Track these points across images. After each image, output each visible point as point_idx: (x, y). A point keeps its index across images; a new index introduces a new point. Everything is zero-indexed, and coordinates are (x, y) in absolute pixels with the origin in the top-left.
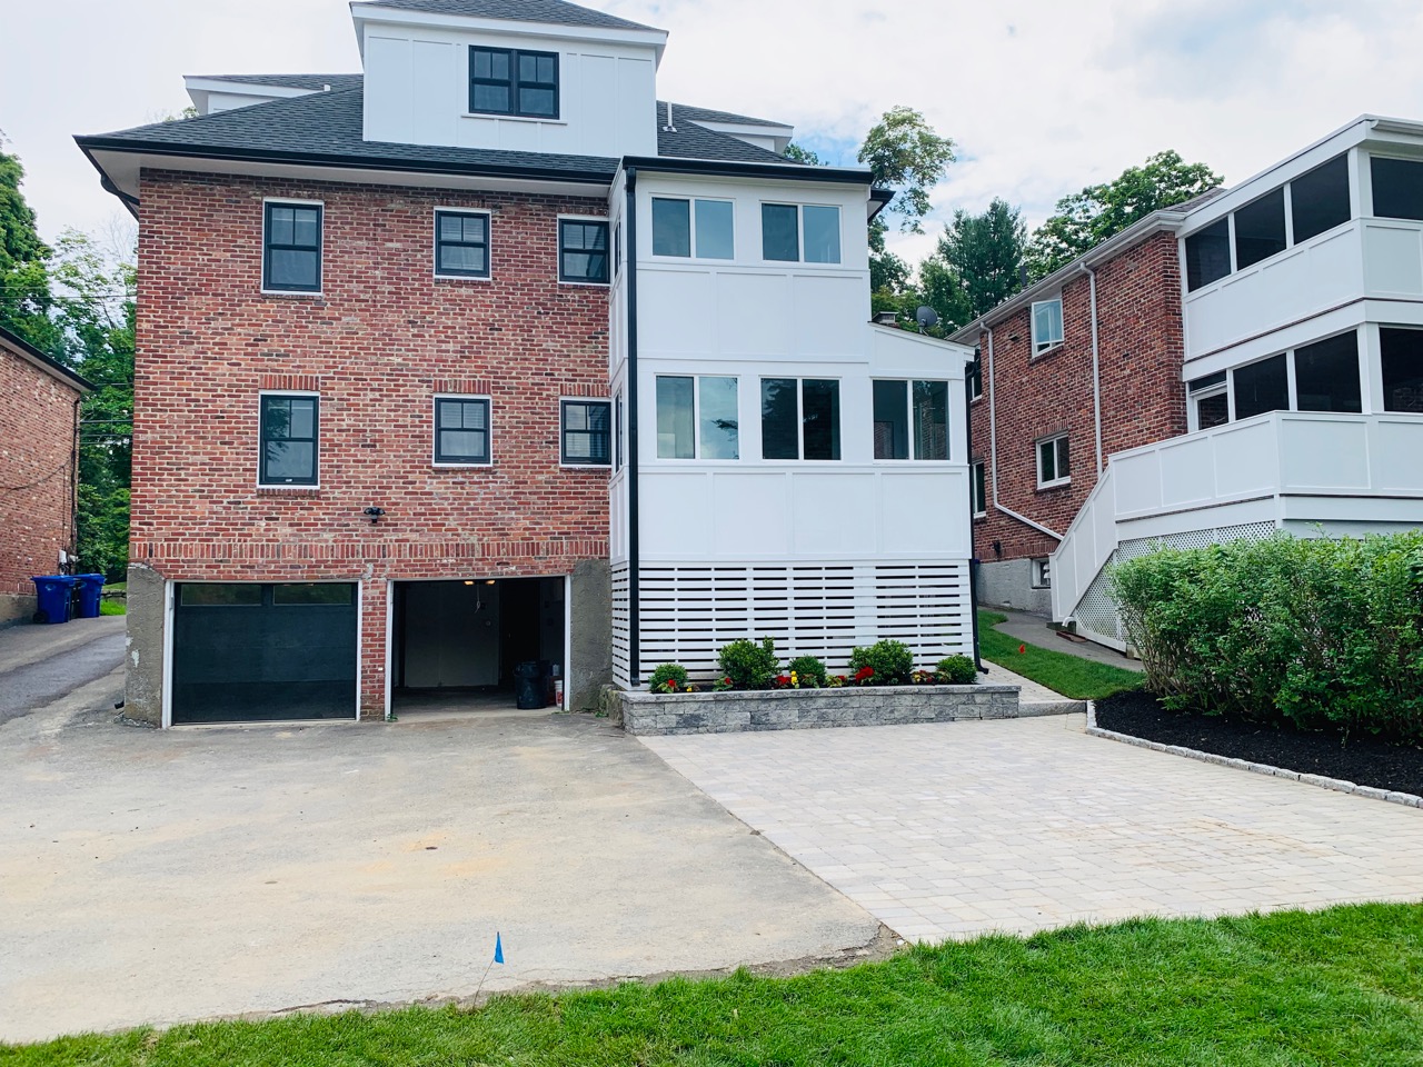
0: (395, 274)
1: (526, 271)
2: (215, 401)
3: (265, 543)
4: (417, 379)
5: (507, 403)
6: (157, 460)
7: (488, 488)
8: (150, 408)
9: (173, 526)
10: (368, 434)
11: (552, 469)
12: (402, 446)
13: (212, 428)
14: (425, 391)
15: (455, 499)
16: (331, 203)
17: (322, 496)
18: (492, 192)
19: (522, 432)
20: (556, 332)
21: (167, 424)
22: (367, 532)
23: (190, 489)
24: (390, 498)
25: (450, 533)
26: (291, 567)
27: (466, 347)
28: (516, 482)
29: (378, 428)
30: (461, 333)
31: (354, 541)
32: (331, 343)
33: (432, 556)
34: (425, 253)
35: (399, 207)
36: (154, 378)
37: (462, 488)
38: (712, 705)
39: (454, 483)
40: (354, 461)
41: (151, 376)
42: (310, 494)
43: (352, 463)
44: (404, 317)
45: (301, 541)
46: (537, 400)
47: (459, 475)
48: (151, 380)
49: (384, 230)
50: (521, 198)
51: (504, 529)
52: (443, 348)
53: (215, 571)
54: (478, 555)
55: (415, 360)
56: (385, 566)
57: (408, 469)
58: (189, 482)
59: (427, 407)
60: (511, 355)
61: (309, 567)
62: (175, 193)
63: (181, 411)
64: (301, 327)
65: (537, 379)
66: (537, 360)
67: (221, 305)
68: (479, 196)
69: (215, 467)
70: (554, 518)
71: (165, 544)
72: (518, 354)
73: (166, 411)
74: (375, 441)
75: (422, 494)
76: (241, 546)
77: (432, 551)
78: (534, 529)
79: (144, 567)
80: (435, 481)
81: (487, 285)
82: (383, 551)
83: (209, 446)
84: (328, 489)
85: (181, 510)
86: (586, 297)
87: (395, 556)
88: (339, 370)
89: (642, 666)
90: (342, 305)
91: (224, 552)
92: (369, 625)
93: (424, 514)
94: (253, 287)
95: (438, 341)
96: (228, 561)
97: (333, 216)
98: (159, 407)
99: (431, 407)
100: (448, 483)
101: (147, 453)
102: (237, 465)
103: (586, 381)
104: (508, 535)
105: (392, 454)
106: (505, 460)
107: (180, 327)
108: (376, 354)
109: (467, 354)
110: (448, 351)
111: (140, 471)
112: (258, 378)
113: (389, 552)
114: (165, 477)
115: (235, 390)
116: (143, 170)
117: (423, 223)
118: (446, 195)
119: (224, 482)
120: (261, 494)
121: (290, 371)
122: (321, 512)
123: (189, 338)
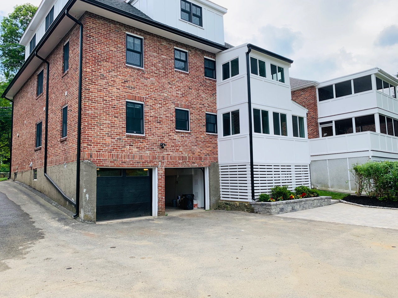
0: (164, 66)
1: (197, 72)
2: (112, 101)
3: (129, 154)
4: (171, 102)
5: (194, 112)
6: (93, 121)
7: (190, 138)
8: (90, 101)
9: (99, 146)
11: (204, 134)
12: (168, 123)
13: (111, 111)
14: (173, 106)
15: (181, 142)
16: (146, 39)
17: (146, 138)
18: (189, 46)
19: (197, 122)
20: (205, 92)
21: (96, 108)
22: (159, 151)
23: (104, 133)
24: (165, 140)
25: (180, 153)
26: (137, 163)
27: (183, 93)
28: (196, 137)
29: (161, 117)
30: (182, 89)
31: (155, 154)
32: (147, 86)
33: (176, 160)
34: (172, 61)
35: (165, 44)
36: (92, 90)
37: (183, 138)
39: (181, 136)
41: (90, 89)
42: (141, 138)
44: (167, 81)
45: (140, 153)
46: (200, 112)
47: (182, 134)
48: (91, 91)
49: (161, 51)
50: (196, 49)
51: (193, 152)
52: (177, 93)
53: (113, 163)
54: (188, 160)
55: (170, 95)
56: (164, 163)
57: (169, 131)
58: (104, 130)
60: (194, 98)
61: (143, 163)
62: (98, 23)
63: (101, 104)
64: (138, 79)
65: (200, 106)
66: (200, 100)
67: (114, 67)
68: (186, 46)
69: (113, 125)
70: (205, 149)
71: (96, 153)
72: (196, 97)
73: (96, 103)
74: (160, 121)
75: (173, 139)
76: (121, 155)
77: (176, 158)
78: (201, 152)
79: (89, 161)
80: (176, 135)
81: (188, 74)
82: (163, 157)
83: (110, 118)
84: (147, 136)
85: (101, 140)
86: (211, 83)
87: (166, 160)
88: (150, 96)
90: (150, 74)
91: (116, 156)
92: (160, 183)
93: (174, 146)
94: (123, 62)
95: (176, 90)
96: (117, 160)
97: (147, 43)
98: (93, 101)
99: (174, 111)
100: (180, 136)
101: (89, 118)
102: (120, 125)
103: (212, 108)
104: (194, 154)
105: (165, 126)
106: (193, 130)
107: (100, 73)
108: (160, 92)
109: (183, 95)
110: (179, 94)
111: (87, 125)
112: (126, 95)
113: (165, 158)
114: (96, 128)
115: (119, 98)
116: (86, 12)
117: (171, 51)
118: (177, 43)
119: (116, 131)
120: (128, 136)
121: (135, 94)
122: (146, 144)
123: (104, 78)
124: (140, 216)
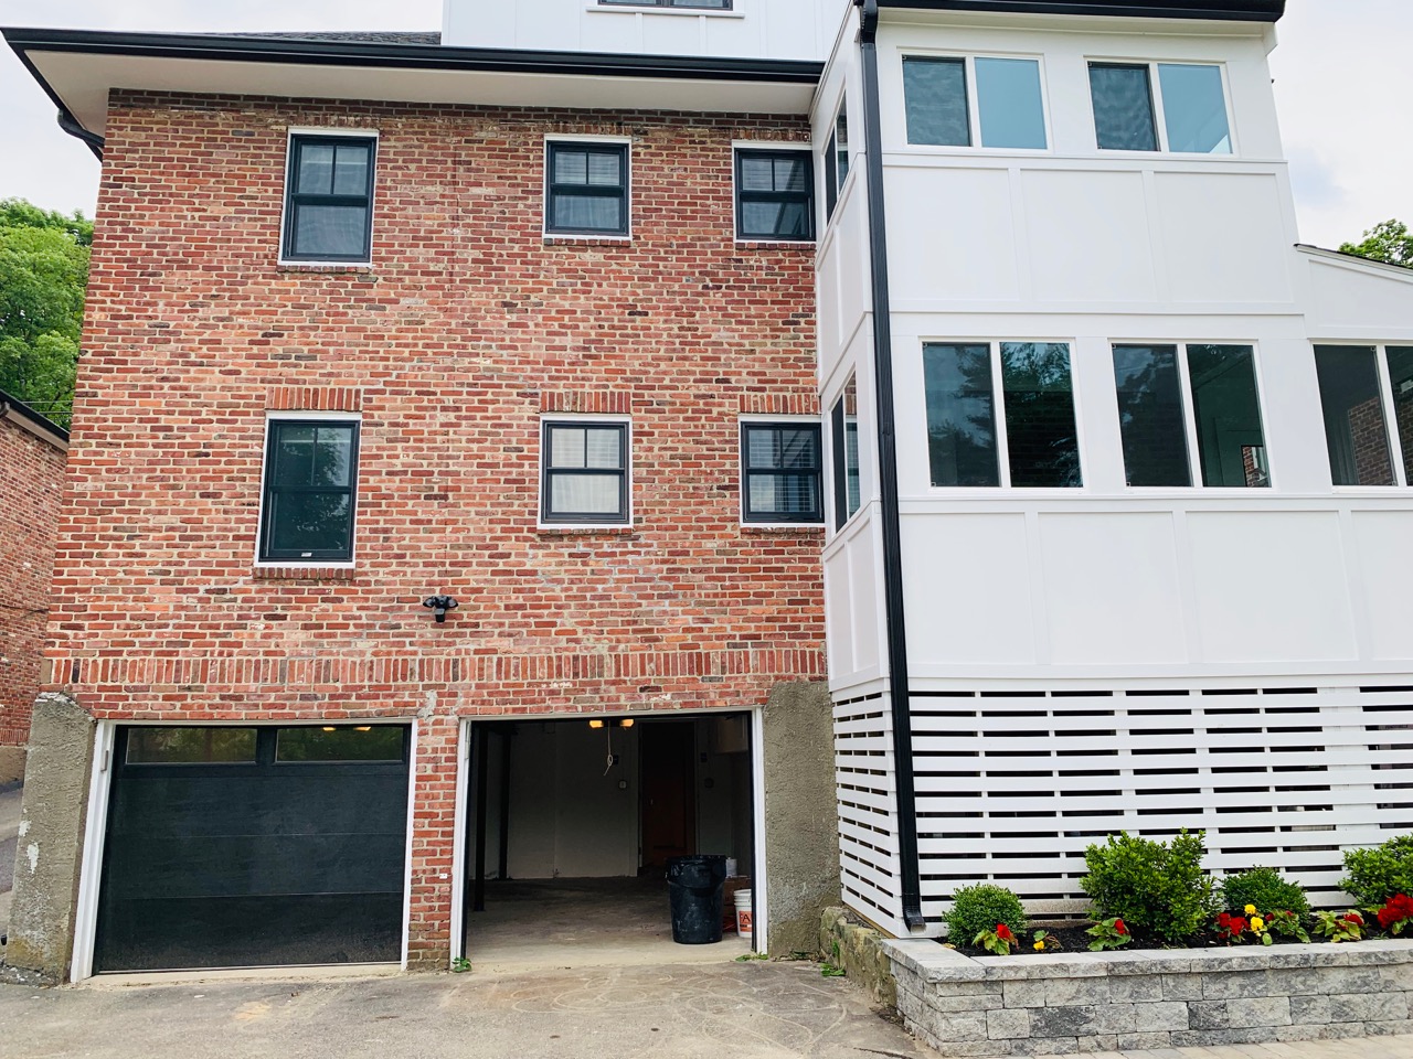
0: (483, 233)
1: (684, 225)
2: (197, 430)
3: (261, 657)
4: (515, 391)
5: (656, 426)
6: (99, 524)
7: (626, 562)
8: (93, 441)
9: (115, 630)
10: (436, 478)
11: (729, 530)
12: (489, 497)
13: (188, 471)
14: (528, 410)
15: (572, 582)
16: (391, 133)
17: (358, 579)
18: (632, 112)
19: (679, 472)
20: (733, 316)
21: (119, 465)
22: (429, 637)
23: (147, 569)
24: (468, 581)
25: (564, 638)
26: (303, 697)
27: (593, 342)
28: (671, 553)
29: (451, 468)
30: (583, 320)
31: (406, 653)
32: (382, 337)
33: (533, 677)
34: (529, 202)
35: (491, 136)
36: (104, 395)
37: (584, 564)
38: (1103, 987)
39: (571, 555)
40: (412, 522)
41: (100, 392)
42: (338, 577)
43: (408, 525)
44: (496, 296)
45: (321, 653)
46: (703, 421)
47: (580, 542)
48: (100, 398)
49: (469, 170)
50: (676, 119)
51: (651, 630)
52: (557, 343)
53: (178, 704)
54: (609, 675)
55: (513, 363)
56: (455, 695)
57: (499, 534)
58: (147, 559)
59: (531, 434)
60: (662, 353)
61: (332, 697)
62: (157, 123)
63: (143, 445)
64: (337, 314)
65: (703, 389)
66: (703, 359)
67: (216, 283)
68: (613, 118)
69: (190, 533)
70: (733, 613)
72: (674, 350)
73: (119, 445)
74: (447, 489)
75: (520, 573)
76: (223, 663)
77: (533, 669)
78: (701, 630)
79: (63, 699)
80: (540, 552)
81: (625, 246)
82: (453, 669)
83: (182, 501)
84: (367, 568)
85: (131, 604)
86: (778, 262)
87: (473, 677)
88: (393, 378)
89: (926, 888)
90: (400, 280)
91: (195, 672)
92: (427, 797)
93: (521, 607)
94: (266, 256)
95: (549, 333)
96: (200, 689)
97: (392, 150)
98: (109, 440)
99: (537, 434)
100: (562, 555)
101: (83, 512)
102: (225, 529)
103: (781, 390)
104: (657, 640)
105: (473, 509)
106: (653, 517)
108: (451, 354)
109: (593, 352)
110: (563, 348)
111: (70, 541)
112: (266, 393)
113: (464, 671)
114: (109, 550)
115: (229, 413)
116: (113, 91)
117: (528, 158)
118: (562, 116)
119: (202, 558)
120: (260, 577)
121: (316, 382)
122: (355, 605)
123: (163, 334)
124: (342, 958)
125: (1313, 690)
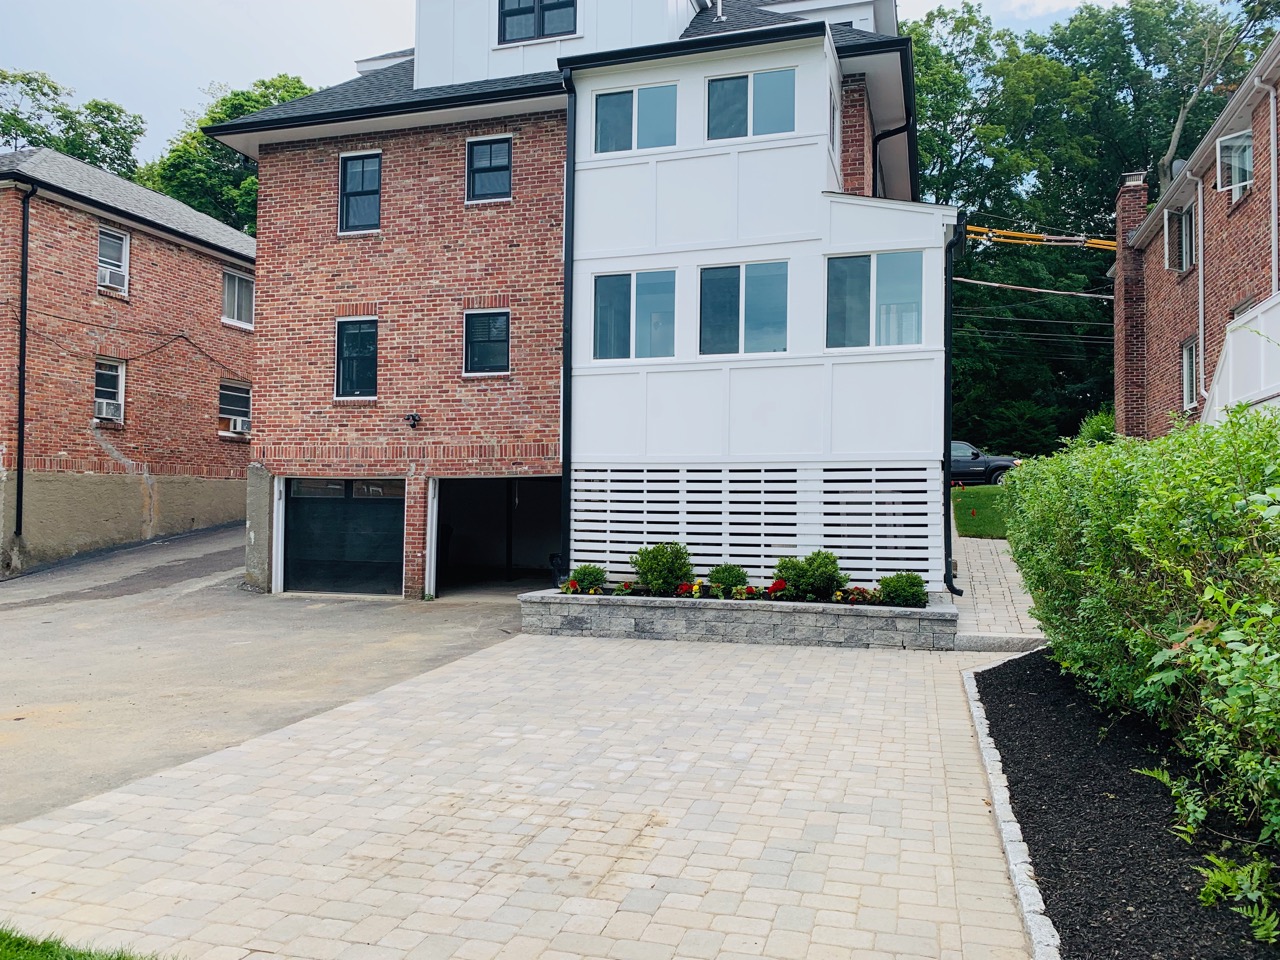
0: (434, 205)
1: (541, 187)
2: (306, 329)
3: (338, 446)
4: (450, 298)
5: (524, 314)
6: (268, 380)
7: (506, 394)
8: (264, 338)
9: (278, 432)
10: (413, 350)
12: (438, 359)
13: (303, 351)
14: (457, 308)
15: (479, 405)
16: (387, 150)
17: (379, 405)
18: (512, 117)
19: (535, 341)
21: (274, 350)
22: (411, 435)
23: (289, 402)
24: (428, 406)
25: (475, 436)
26: (357, 466)
27: (490, 265)
28: (529, 388)
29: (420, 344)
30: (485, 253)
31: (401, 444)
32: (386, 272)
33: (460, 456)
34: (457, 183)
35: (438, 144)
36: (267, 314)
37: (485, 395)
39: (478, 391)
40: (403, 374)
41: (264, 312)
42: (370, 404)
43: (400, 376)
44: (441, 243)
45: (363, 444)
46: (548, 309)
47: (483, 383)
49: (426, 167)
50: (536, 117)
51: (518, 432)
52: (472, 268)
53: (306, 469)
54: (497, 456)
55: (449, 281)
56: (425, 465)
57: (443, 380)
58: (288, 397)
59: (458, 323)
60: (527, 269)
61: (369, 466)
62: (281, 161)
63: (284, 339)
64: (365, 261)
65: (549, 289)
66: (549, 270)
67: (310, 249)
68: (502, 122)
69: (305, 384)
71: (273, 447)
72: (533, 267)
73: (274, 340)
74: (418, 356)
75: (453, 401)
76: (322, 448)
77: (460, 452)
78: (544, 431)
79: (259, 466)
80: (463, 389)
81: (507, 205)
82: (423, 452)
83: (301, 367)
84: (383, 400)
85: (283, 420)
87: (432, 456)
88: (392, 295)
90: (394, 238)
91: (311, 453)
92: (411, 516)
93: (454, 419)
94: (332, 231)
95: (467, 262)
96: (314, 461)
97: (389, 160)
98: (269, 337)
99: (462, 322)
100: (474, 391)
101: (261, 374)
102: (320, 381)
104: (521, 437)
105: (430, 366)
106: (521, 367)
107: (283, 271)
108: (419, 279)
109: (490, 271)
110: (475, 270)
112: (334, 307)
113: (428, 453)
114: (273, 393)
115: (318, 319)
116: (260, 146)
117: (456, 155)
118: (474, 126)
119: (311, 396)
120: (336, 405)
121: (356, 300)
122: (378, 419)
123: (289, 279)
124: (384, 592)
125: (795, 470)
